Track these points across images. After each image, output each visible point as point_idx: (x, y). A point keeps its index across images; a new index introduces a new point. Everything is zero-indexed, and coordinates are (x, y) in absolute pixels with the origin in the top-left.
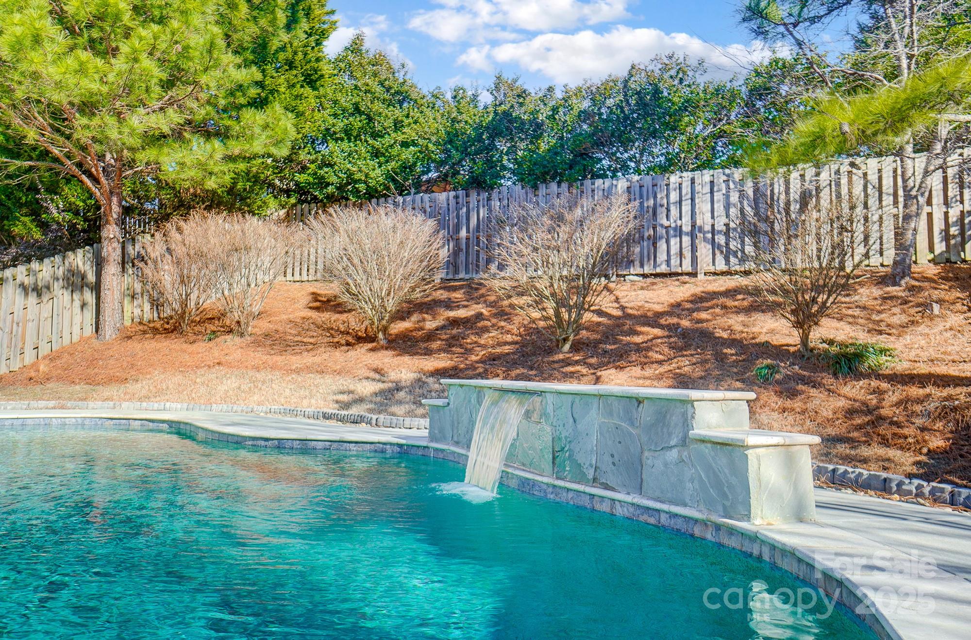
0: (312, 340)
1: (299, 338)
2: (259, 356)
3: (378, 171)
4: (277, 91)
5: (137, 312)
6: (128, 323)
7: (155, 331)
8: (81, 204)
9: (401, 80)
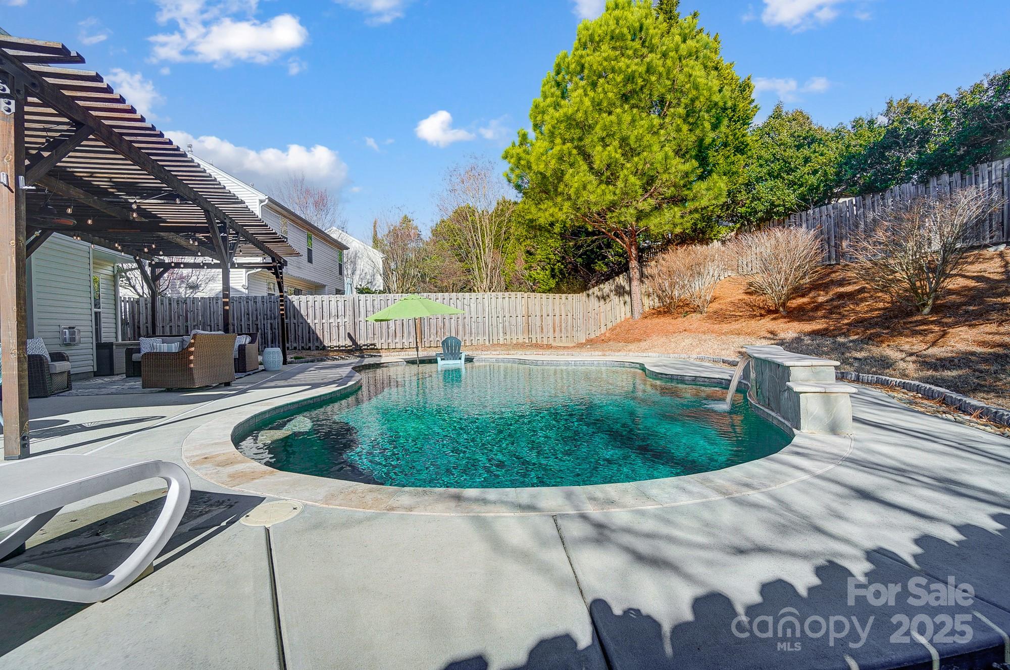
0: (741, 314)
1: (734, 313)
2: (707, 325)
3: (792, 196)
4: (718, 164)
5: (651, 303)
6: (647, 309)
7: (659, 313)
8: (621, 251)
9: (807, 129)
